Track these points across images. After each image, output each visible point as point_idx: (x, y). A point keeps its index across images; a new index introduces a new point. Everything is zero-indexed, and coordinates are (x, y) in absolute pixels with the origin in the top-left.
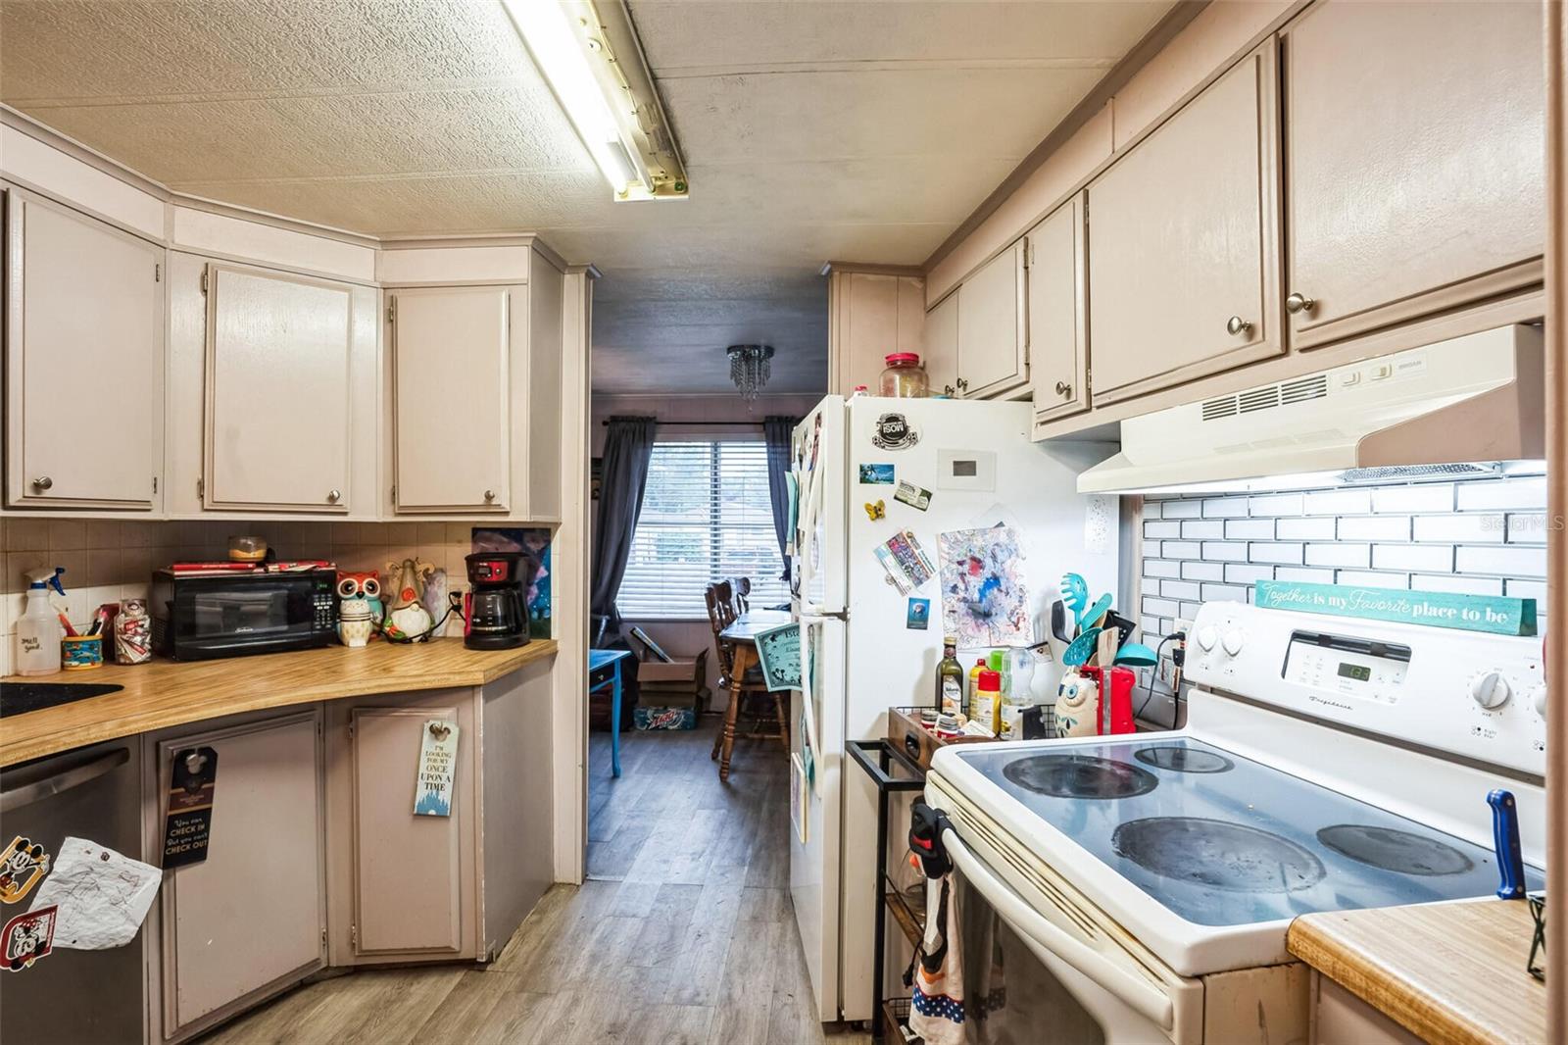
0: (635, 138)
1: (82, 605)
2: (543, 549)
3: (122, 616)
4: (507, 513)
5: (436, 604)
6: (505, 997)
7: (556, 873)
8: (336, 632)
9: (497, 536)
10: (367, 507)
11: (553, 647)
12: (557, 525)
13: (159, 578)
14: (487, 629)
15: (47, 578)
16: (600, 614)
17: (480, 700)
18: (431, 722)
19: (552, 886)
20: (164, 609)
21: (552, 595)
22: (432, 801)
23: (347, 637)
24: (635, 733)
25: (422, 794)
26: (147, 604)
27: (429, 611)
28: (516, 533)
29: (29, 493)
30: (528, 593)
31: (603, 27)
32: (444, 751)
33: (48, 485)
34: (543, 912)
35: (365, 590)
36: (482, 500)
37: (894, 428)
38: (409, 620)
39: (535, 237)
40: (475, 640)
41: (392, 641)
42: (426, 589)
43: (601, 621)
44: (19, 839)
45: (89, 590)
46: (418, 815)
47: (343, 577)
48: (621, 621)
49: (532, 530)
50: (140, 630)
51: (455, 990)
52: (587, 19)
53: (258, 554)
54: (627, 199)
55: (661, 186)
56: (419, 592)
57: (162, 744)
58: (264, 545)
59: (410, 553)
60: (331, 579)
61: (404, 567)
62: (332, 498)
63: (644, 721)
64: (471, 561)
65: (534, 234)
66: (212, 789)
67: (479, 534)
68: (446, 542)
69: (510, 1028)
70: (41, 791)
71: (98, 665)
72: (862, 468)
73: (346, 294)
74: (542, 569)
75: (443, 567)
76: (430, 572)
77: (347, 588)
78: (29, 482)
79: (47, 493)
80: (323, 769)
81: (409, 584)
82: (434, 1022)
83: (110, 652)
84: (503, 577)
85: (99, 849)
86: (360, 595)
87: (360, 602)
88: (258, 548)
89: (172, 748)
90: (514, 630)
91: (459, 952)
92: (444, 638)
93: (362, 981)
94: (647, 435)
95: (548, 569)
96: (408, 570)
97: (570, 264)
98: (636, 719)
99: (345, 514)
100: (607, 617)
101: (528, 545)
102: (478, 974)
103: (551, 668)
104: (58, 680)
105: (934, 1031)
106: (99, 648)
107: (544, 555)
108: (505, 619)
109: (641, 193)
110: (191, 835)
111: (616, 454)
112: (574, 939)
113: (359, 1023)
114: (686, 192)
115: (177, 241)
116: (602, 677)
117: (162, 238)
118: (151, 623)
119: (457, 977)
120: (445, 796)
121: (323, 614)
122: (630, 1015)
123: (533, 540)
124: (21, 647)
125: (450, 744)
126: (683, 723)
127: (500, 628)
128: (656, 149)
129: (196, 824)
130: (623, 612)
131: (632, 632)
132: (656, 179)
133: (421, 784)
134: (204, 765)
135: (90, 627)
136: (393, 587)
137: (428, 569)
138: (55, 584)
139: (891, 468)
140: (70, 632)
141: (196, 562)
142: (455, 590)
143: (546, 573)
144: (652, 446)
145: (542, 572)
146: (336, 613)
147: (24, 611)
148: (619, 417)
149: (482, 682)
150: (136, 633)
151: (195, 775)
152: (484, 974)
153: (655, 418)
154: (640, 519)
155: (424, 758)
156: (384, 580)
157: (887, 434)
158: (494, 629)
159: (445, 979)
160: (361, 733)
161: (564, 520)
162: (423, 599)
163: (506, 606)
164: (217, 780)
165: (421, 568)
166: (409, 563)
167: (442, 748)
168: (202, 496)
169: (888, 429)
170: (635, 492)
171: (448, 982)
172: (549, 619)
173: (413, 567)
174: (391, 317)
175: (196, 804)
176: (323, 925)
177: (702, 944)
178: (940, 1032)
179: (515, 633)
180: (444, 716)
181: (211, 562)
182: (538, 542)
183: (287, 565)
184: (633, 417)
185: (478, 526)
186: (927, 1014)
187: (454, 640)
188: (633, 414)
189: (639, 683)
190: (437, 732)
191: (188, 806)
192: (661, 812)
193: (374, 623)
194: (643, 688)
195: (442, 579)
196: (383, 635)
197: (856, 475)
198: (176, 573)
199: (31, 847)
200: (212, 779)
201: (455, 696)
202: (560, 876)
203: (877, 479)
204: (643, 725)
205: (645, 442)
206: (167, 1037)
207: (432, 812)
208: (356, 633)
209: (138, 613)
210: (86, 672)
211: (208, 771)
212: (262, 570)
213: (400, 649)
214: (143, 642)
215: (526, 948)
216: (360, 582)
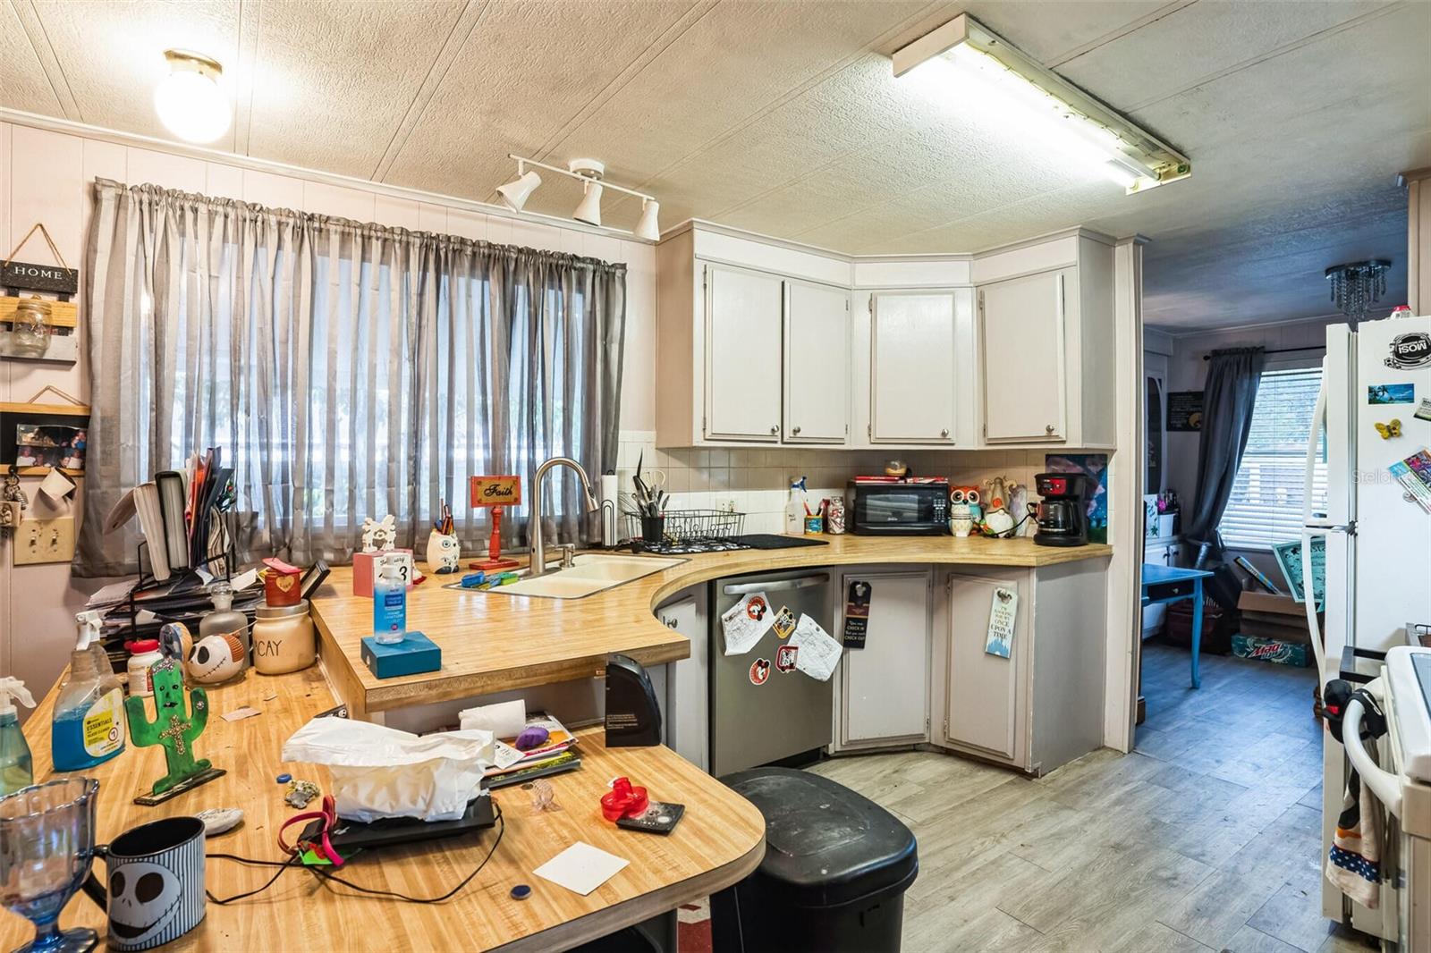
0: (1125, 152)
1: (814, 498)
2: (1101, 471)
3: (831, 506)
4: (1064, 442)
5: (1019, 512)
6: (1041, 799)
7: (1106, 739)
8: (948, 525)
9: (1065, 461)
10: (967, 440)
11: (1109, 550)
12: (1113, 451)
13: (850, 485)
14: (1050, 530)
15: (799, 482)
16: (1201, 541)
17: (1034, 577)
18: (999, 589)
19: (1101, 747)
20: (852, 504)
21: (1108, 508)
22: (999, 645)
23: (955, 530)
24: (1231, 658)
25: (991, 639)
26: (844, 500)
27: (1013, 516)
28: (1079, 458)
29: (792, 435)
30: (1088, 506)
31: (1071, 105)
32: (1007, 611)
33: (799, 431)
34: (1088, 761)
35: (968, 499)
36: (1045, 433)
37: (1413, 348)
38: (998, 521)
39: (1081, 228)
40: (1042, 539)
41: (986, 536)
42: (1011, 500)
43: (1199, 548)
44: (784, 607)
45: (818, 490)
46: (988, 654)
47: (955, 489)
48: (1224, 549)
49: (1093, 456)
50: (839, 515)
51: (1006, 783)
52: (1056, 105)
53: (901, 471)
54: (1138, 190)
55: (1166, 172)
56: (1005, 502)
57: (845, 576)
58: (905, 465)
59: (1001, 473)
60: (946, 489)
61: (995, 483)
62: (944, 434)
63: (1243, 649)
64: (1039, 478)
65: (1079, 226)
66: (868, 607)
67: (1051, 459)
68: (1027, 465)
69: (1038, 817)
70: (794, 585)
71: (821, 532)
72: (1371, 390)
73: (951, 296)
74: (1100, 487)
75: (1024, 483)
76: (1014, 487)
77: (957, 497)
78: (792, 430)
79: (798, 435)
80: (931, 612)
81: (998, 495)
82: (988, 795)
83: (826, 528)
84: (1063, 491)
85: (816, 625)
86: (965, 502)
87: (964, 506)
88: (901, 467)
89: (850, 579)
90: (1072, 532)
91: (1012, 760)
92: (1024, 537)
93: (949, 759)
94: (1254, 365)
95: (1105, 487)
96: (998, 485)
97: (1119, 238)
98: (1233, 645)
99: (953, 444)
100: (1208, 544)
101: (1089, 467)
102: (1025, 780)
103: (1106, 568)
104: (803, 537)
105: (1345, 882)
106: (821, 523)
107: (1102, 475)
108: (1065, 525)
109: (1148, 183)
110: (857, 631)
111: (1218, 386)
112: (1107, 785)
113: (943, 779)
114: (1189, 171)
115: (857, 283)
116: (1176, 590)
117: (848, 284)
118: (845, 511)
119: (1011, 777)
120: (1007, 643)
121: (939, 512)
122: (1134, 844)
123: (1094, 464)
124: (789, 519)
125: (1011, 606)
126: (1290, 658)
127: (1060, 530)
128: (1150, 152)
129: (860, 626)
130: (1226, 541)
131: (1235, 560)
132: (1160, 168)
133: (991, 632)
134: (865, 592)
135: (817, 511)
136: (988, 498)
137: (1012, 486)
138: (802, 485)
139: (1411, 387)
140: (809, 514)
141: (867, 476)
142: (1033, 502)
143: (1103, 491)
144: (1260, 376)
145: (1100, 490)
146: (948, 512)
147: (790, 499)
148: (1221, 351)
149: (1035, 564)
150: (838, 517)
151: (860, 597)
152: (1028, 782)
153: (1263, 347)
154: (1247, 449)
155: (993, 614)
156: (983, 493)
157: (1403, 354)
158: (1056, 530)
159: (1003, 775)
160: (955, 591)
161: (1118, 447)
162: (1009, 508)
163: (1066, 513)
164: (871, 602)
165: (1007, 484)
166: (998, 481)
167: (1005, 609)
168: (870, 435)
169: (1404, 349)
170: (1239, 423)
171: (1005, 778)
172: (1106, 528)
173: (1001, 483)
174: (981, 306)
175: (860, 614)
176: (928, 714)
177: (1226, 826)
178: (1351, 885)
179: (1073, 535)
180: (1007, 586)
181: (875, 476)
182: (1096, 465)
183: (917, 479)
184: (1237, 349)
185: (1050, 453)
186: (1337, 863)
187: (1030, 538)
188: (1238, 346)
189: (1241, 611)
190: (1003, 597)
191: (855, 614)
192: (1231, 724)
193: (974, 523)
194: (1244, 616)
195: (1023, 493)
196: (978, 531)
197: (1364, 396)
198: (858, 482)
199: (789, 613)
200: (868, 602)
201: (1017, 573)
202: (1109, 742)
203: (1391, 399)
204: (1242, 652)
205: (1251, 371)
206: (843, 743)
207: (998, 653)
208: (961, 527)
209: (839, 504)
210: (815, 535)
211: (867, 597)
212: (903, 482)
213: (989, 540)
214: (841, 522)
215: (1066, 778)
216: (966, 493)
